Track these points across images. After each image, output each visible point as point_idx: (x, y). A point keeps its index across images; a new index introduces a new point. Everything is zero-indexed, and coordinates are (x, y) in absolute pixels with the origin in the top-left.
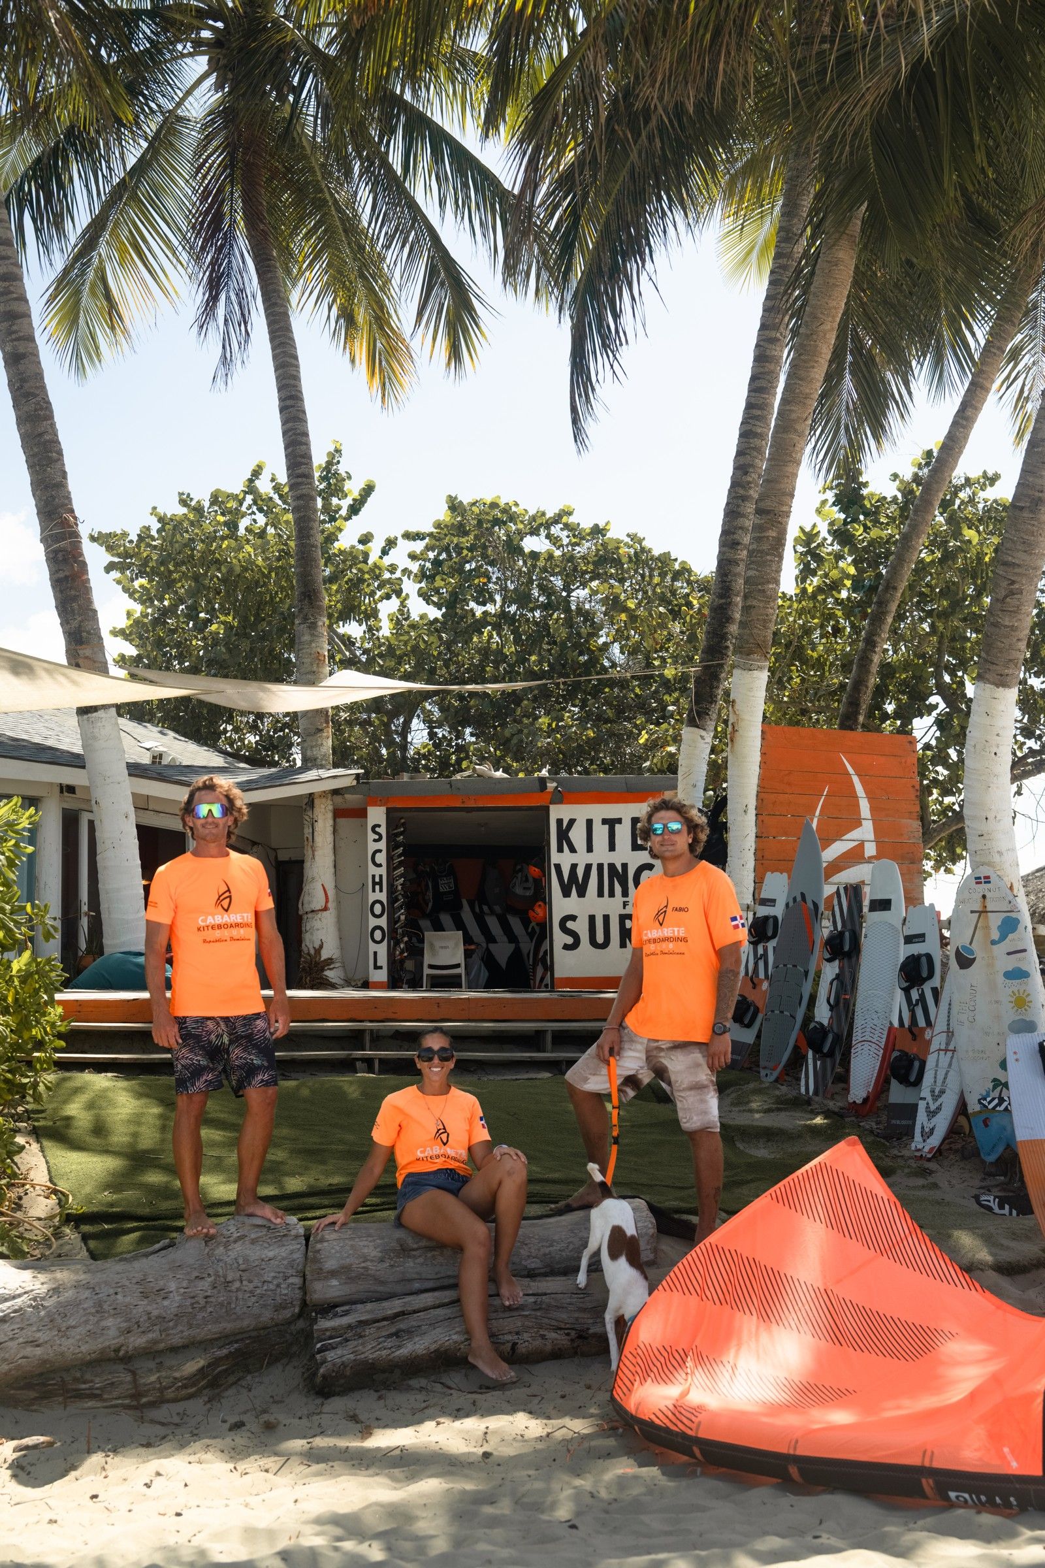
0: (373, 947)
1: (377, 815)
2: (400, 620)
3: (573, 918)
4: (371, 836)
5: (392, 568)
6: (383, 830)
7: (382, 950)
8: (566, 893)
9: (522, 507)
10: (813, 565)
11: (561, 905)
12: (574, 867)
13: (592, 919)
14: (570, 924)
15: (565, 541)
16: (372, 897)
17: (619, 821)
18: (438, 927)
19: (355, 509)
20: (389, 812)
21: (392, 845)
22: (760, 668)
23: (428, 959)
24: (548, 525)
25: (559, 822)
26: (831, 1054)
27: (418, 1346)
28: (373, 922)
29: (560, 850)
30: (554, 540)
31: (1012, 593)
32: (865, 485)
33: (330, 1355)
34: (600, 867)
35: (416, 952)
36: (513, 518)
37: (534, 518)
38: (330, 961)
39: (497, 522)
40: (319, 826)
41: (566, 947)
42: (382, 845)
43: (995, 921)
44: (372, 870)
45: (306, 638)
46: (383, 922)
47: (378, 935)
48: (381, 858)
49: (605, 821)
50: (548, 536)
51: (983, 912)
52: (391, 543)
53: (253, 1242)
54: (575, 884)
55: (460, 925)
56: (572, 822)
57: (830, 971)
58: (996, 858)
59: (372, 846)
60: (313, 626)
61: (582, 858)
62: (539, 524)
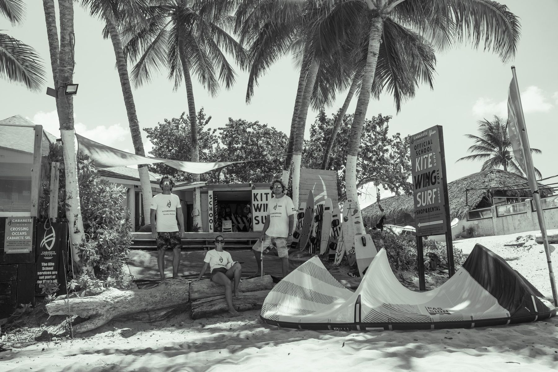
0: (210, 224)
1: (211, 193)
2: (218, 148)
3: (258, 217)
4: (209, 198)
5: (215, 136)
6: (212, 196)
7: (212, 225)
8: (256, 211)
9: (247, 121)
10: (314, 134)
11: (255, 214)
12: (258, 205)
13: (262, 217)
14: (257, 218)
15: (257, 129)
16: (210, 212)
17: (269, 194)
18: (226, 220)
19: (207, 123)
20: (214, 192)
21: (214, 200)
22: (300, 155)
23: (223, 227)
24: (253, 125)
25: (254, 194)
26: (316, 244)
27: (216, 308)
28: (210, 218)
29: (255, 201)
30: (254, 129)
31: (355, 134)
32: (326, 116)
33: (195, 310)
34: (264, 204)
35: (220, 226)
36: (244, 123)
37: (249, 124)
38: (200, 228)
39: (241, 124)
40: (197, 196)
41: (256, 224)
42: (212, 200)
43: (352, 210)
44: (210, 206)
45: (194, 151)
46: (212, 218)
47: (211, 221)
48: (212, 203)
49: (265, 194)
50: (253, 128)
51: (350, 208)
52: (215, 130)
53: (177, 285)
54: (258, 209)
55: (231, 219)
56: (257, 194)
57: (316, 224)
58: (353, 196)
59: (209, 200)
60: (195, 148)
61: (260, 202)
62: (250, 125)
